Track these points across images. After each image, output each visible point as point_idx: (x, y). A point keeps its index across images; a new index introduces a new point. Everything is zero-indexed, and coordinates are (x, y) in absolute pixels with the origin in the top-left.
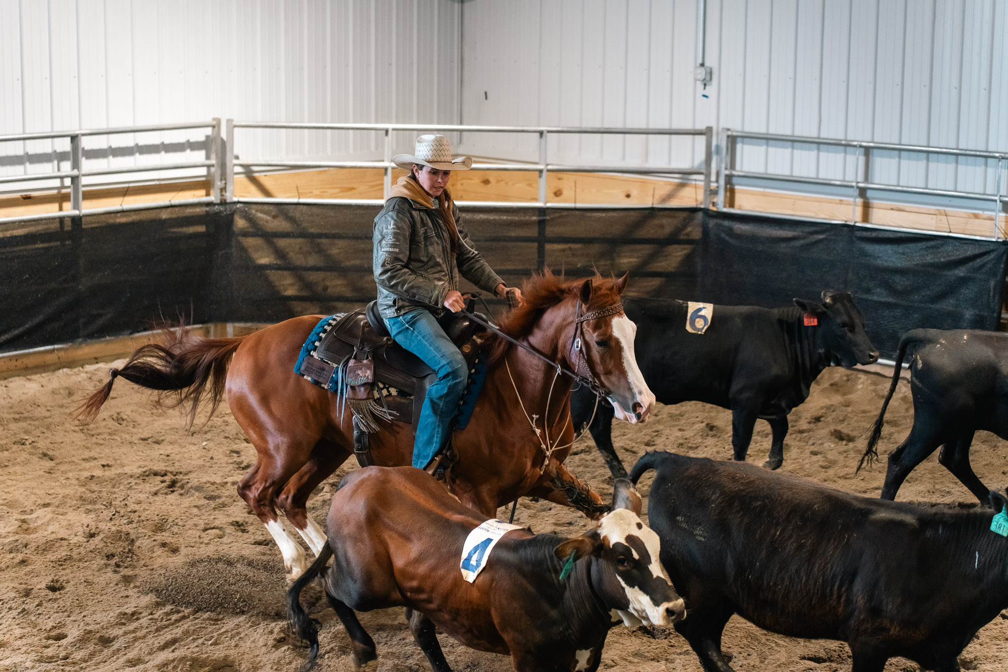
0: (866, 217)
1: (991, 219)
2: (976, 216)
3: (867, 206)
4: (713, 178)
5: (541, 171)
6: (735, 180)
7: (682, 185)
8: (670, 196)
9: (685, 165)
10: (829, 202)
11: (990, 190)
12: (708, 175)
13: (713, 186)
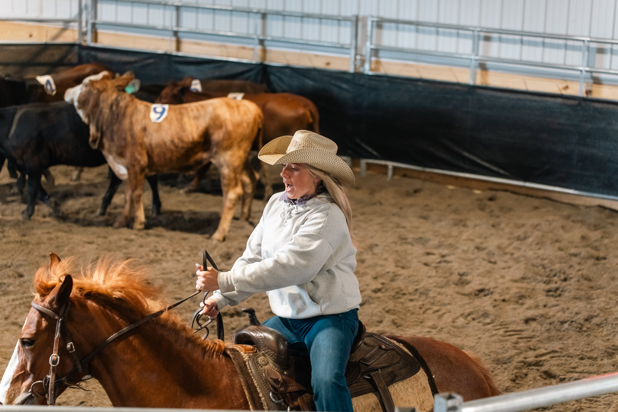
0: (178, 49)
1: (252, 49)
2: (244, 48)
3: (178, 42)
4: (84, 24)
6: (97, 26)
7: (64, 30)
8: (57, 36)
9: (66, 16)
10: (156, 39)
11: (252, 31)
12: (80, 23)
13: (84, 29)
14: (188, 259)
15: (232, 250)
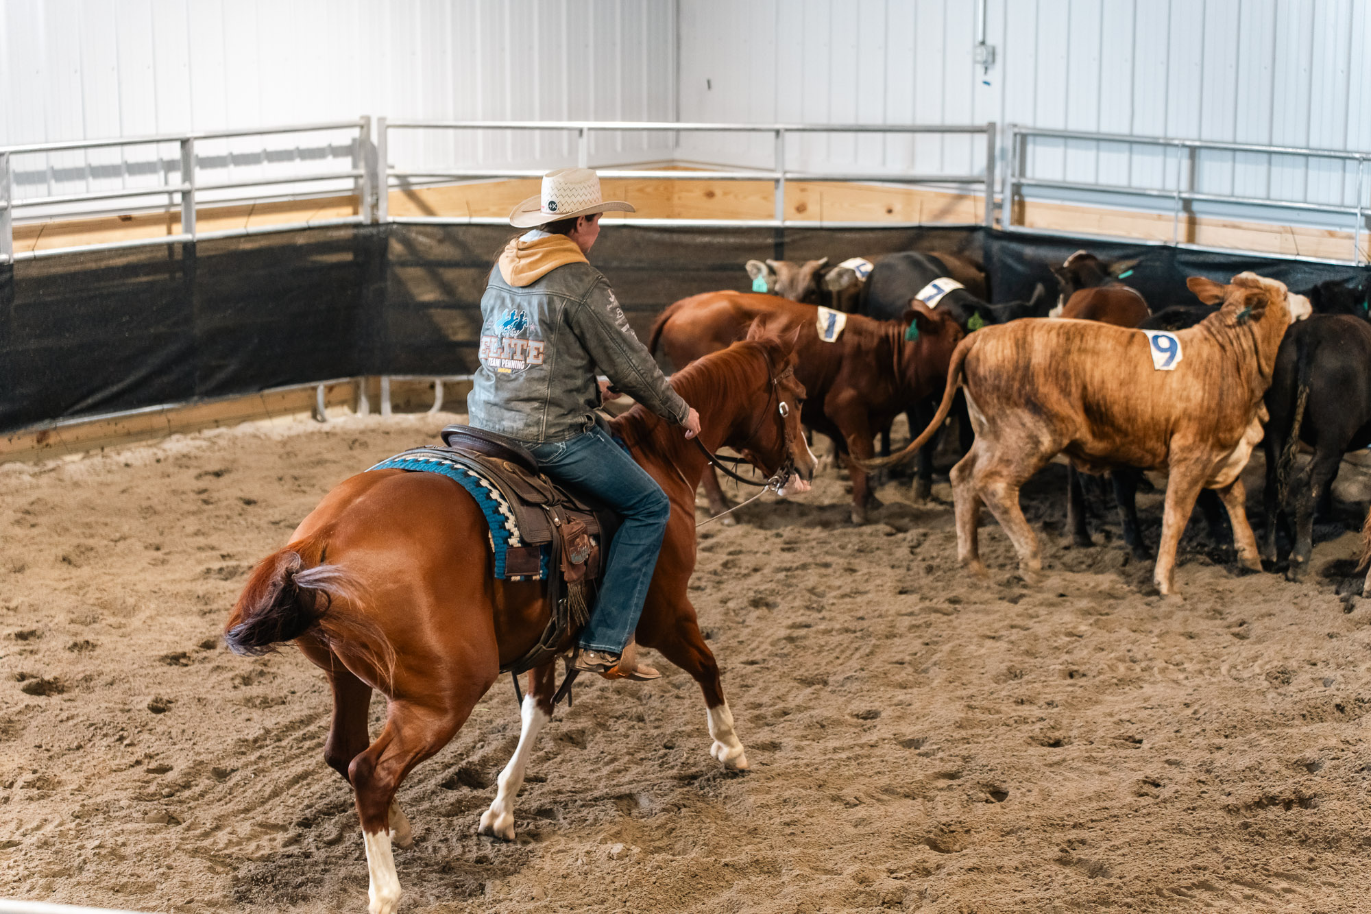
0: (1191, 237)
1: (1350, 237)
2: (1332, 234)
3: (1192, 222)
4: (997, 188)
5: (777, 181)
6: (1025, 191)
7: (960, 197)
8: (945, 212)
9: (962, 171)
10: (1145, 217)
11: (1350, 199)
12: (991, 185)
13: (998, 197)
14: (1198, 680)
15: (1293, 664)
